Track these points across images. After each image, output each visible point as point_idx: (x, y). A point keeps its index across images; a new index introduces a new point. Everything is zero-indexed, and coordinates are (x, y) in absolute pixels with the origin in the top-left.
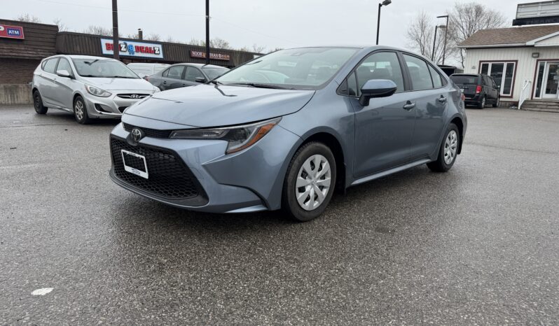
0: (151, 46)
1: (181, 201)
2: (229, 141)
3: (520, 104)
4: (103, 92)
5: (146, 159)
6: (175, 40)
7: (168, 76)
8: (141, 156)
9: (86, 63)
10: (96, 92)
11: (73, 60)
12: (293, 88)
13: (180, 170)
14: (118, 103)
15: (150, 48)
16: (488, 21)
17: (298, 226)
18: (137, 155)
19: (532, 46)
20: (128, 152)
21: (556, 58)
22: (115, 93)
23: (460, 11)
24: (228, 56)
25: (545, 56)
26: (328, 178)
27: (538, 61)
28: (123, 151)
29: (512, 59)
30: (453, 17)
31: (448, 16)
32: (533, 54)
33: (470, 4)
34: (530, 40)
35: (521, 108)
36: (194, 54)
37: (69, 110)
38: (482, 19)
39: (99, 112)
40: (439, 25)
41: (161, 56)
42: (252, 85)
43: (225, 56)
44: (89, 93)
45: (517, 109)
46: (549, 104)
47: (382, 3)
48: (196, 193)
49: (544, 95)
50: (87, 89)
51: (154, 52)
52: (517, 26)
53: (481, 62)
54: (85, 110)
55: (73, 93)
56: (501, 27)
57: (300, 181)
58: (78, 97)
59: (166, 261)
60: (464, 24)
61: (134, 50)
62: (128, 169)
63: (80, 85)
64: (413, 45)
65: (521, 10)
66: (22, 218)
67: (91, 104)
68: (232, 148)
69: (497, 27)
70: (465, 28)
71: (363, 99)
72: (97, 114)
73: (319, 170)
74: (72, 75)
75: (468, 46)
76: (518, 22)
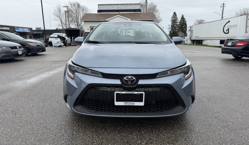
2: (184, 73)
16: (83, 10)
18: (135, 93)
23: (71, 5)
28: (116, 92)
31: (67, 7)
33: (75, 2)
34: (107, 19)
38: (80, 9)
53: (90, 27)
60: (74, 10)
64: (56, 19)
65: (100, 7)
75: (84, 20)
76: (99, 11)
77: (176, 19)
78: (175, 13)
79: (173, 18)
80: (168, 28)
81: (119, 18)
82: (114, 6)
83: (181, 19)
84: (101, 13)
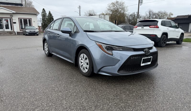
77: (45, 14)
78: (44, 9)
79: (43, 13)
80: (40, 21)
81: (3, 9)
83: (49, 14)
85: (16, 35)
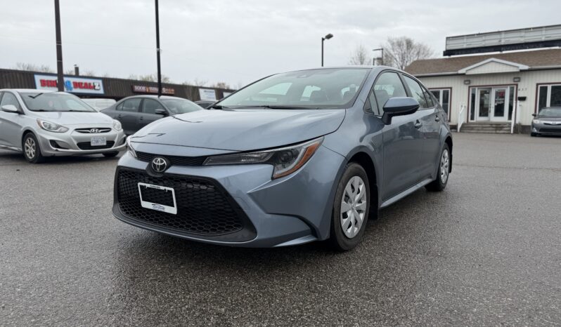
0: (88, 81)
1: (222, 237)
2: (275, 166)
3: (459, 127)
4: (58, 127)
5: (175, 191)
6: (111, 76)
7: (122, 110)
8: (168, 188)
9: (31, 97)
10: (50, 128)
11: (20, 94)
12: (318, 108)
13: (221, 200)
14: (76, 139)
15: (90, 84)
16: (418, 53)
17: (342, 256)
18: (162, 188)
19: (464, 74)
20: (148, 185)
21: (484, 84)
22: (72, 129)
23: (393, 44)
24: (173, 90)
25: (475, 82)
26: (364, 202)
27: (469, 87)
28: (139, 184)
29: (447, 86)
30: (387, 50)
31: (382, 49)
32: (465, 81)
33: (401, 38)
34: (461, 69)
35: (460, 131)
36: (137, 88)
37: (17, 148)
38: (412, 51)
39: (55, 149)
40: (376, 58)
41: (101, 92)
42: (268, 107)
43: (169, 90)
44: (43, 128)
45: (457, 132)
46: (484, 126)
47: (324, 37)
48: (239, 226)
49: (478, 118)
50: (39, 123)
51: (94, 87)
52: (447, 57)
54: (37, 147)
55: (22, 130)
56: (430, 58)
57: (345, 206)
58: (28, 134)
59: (223, 310)
60: (397, 56)
61: (72, 86)
62: (146, 205)
63: (30, 120)
65: (451, 42)
66: (13, 274)
67: (45, 140)
68: (278, 173)
69: (426, 58)
70: (398, 59)
71: (386, 117)
72: (53, 151)
73: (358, 193)
74: (20, 110)
76: (447, 53)
81: (494, 64)
82: (488, 37)
84: (452, 56)
85: (510, 133)
